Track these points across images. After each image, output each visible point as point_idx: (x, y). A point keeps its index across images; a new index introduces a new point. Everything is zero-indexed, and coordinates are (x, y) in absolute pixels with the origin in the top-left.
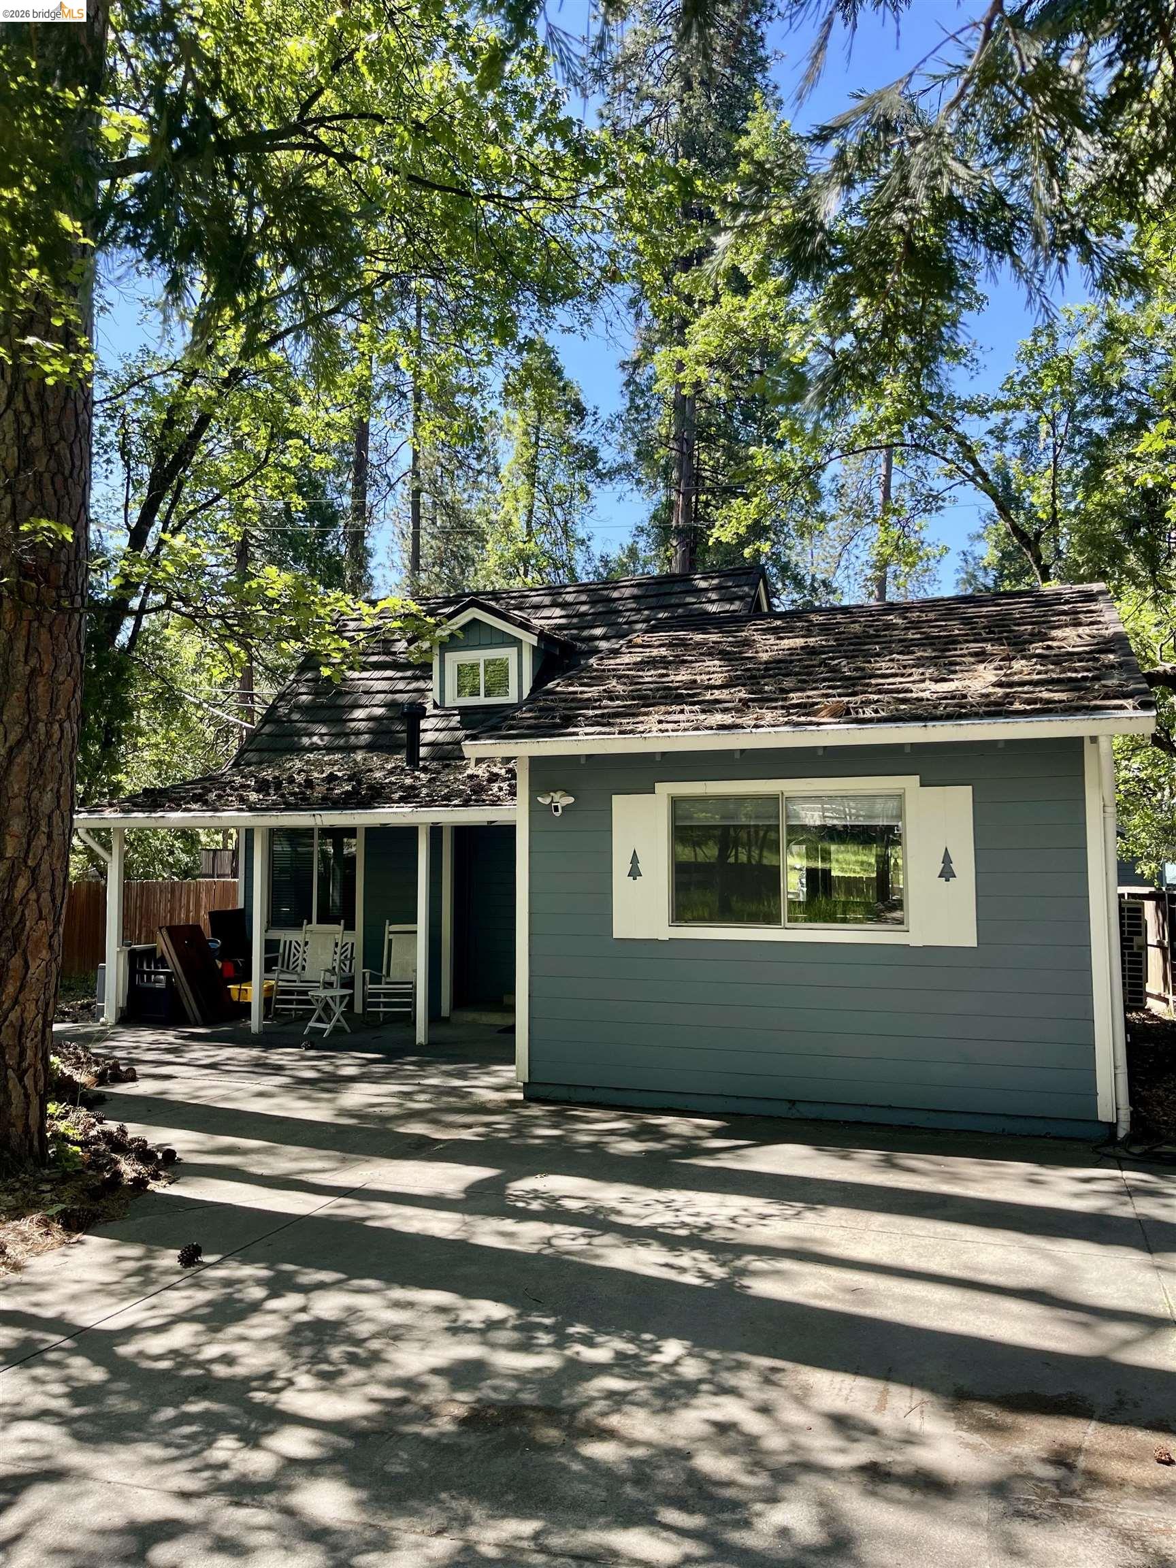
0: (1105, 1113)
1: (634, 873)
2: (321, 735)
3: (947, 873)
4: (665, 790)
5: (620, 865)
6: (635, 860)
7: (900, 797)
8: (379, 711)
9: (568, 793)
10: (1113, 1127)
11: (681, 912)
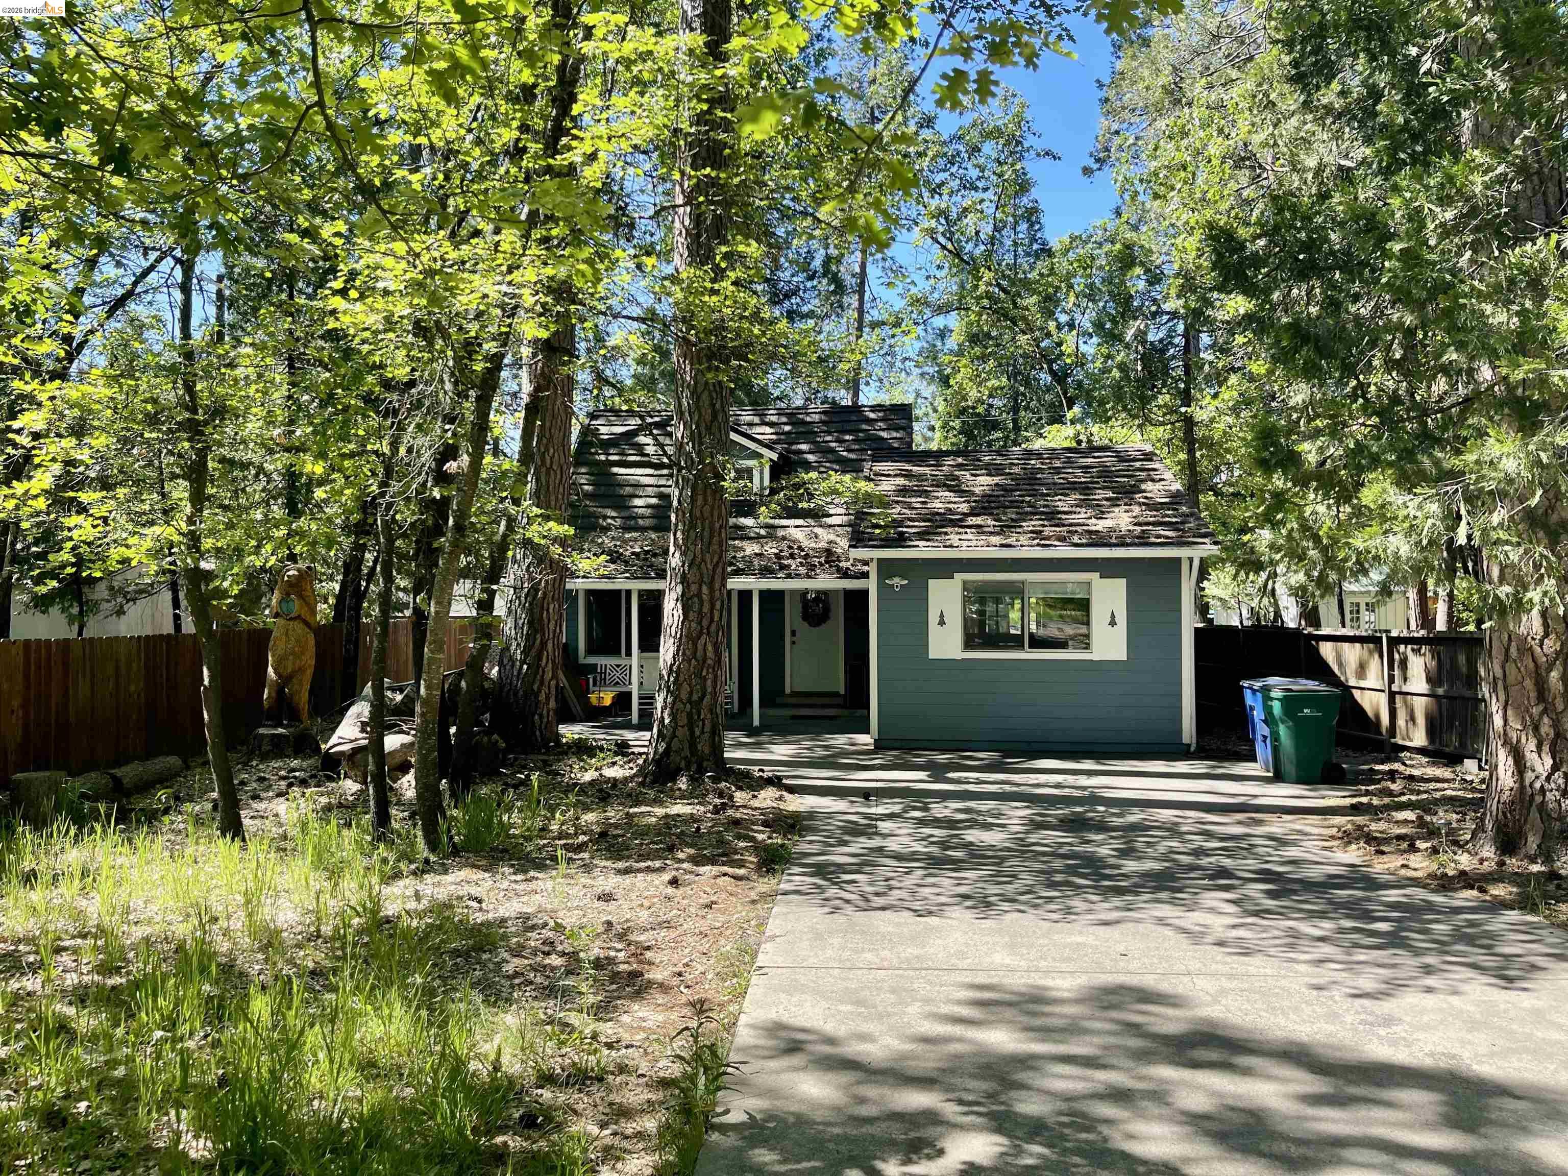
0: (1186, 739)
1: (942, 623)
2: (613, 518)
3: (1113, 623)
4: (959, 577)
5: (933, 618)
6: (942, 616)
7: (1089, 584)
8: (654, 501)
9: (904, 578)
10: (1189, 746)
11: (969, 643)
